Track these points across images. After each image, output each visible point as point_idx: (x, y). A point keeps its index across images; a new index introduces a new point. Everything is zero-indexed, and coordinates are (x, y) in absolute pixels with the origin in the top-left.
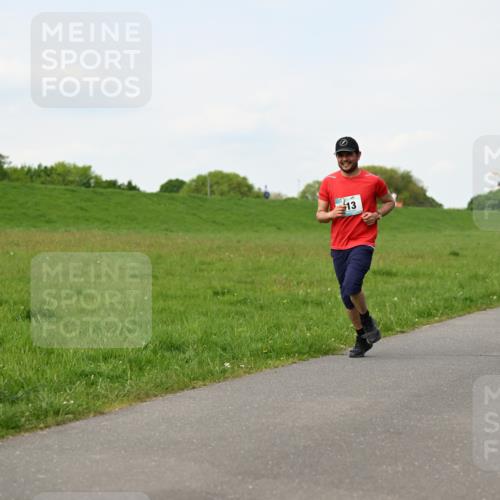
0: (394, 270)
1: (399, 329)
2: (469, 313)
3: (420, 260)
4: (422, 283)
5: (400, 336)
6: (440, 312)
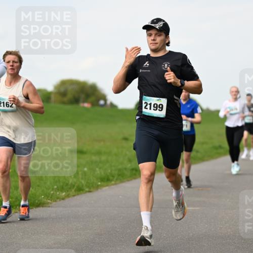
0: (85, 149)
1: (87, 190)
2: (135, 179)
3: (102, 143)
4: (104, 158)
5: (88, 194)
6: (115, 178)
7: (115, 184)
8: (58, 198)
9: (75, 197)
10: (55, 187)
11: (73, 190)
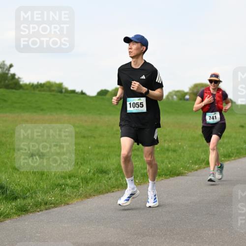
6: (235, 155)
7: (235, 159)
8: (193, 170)
9: (205, 169)
10: (191, 161)
11: (204, 164)
